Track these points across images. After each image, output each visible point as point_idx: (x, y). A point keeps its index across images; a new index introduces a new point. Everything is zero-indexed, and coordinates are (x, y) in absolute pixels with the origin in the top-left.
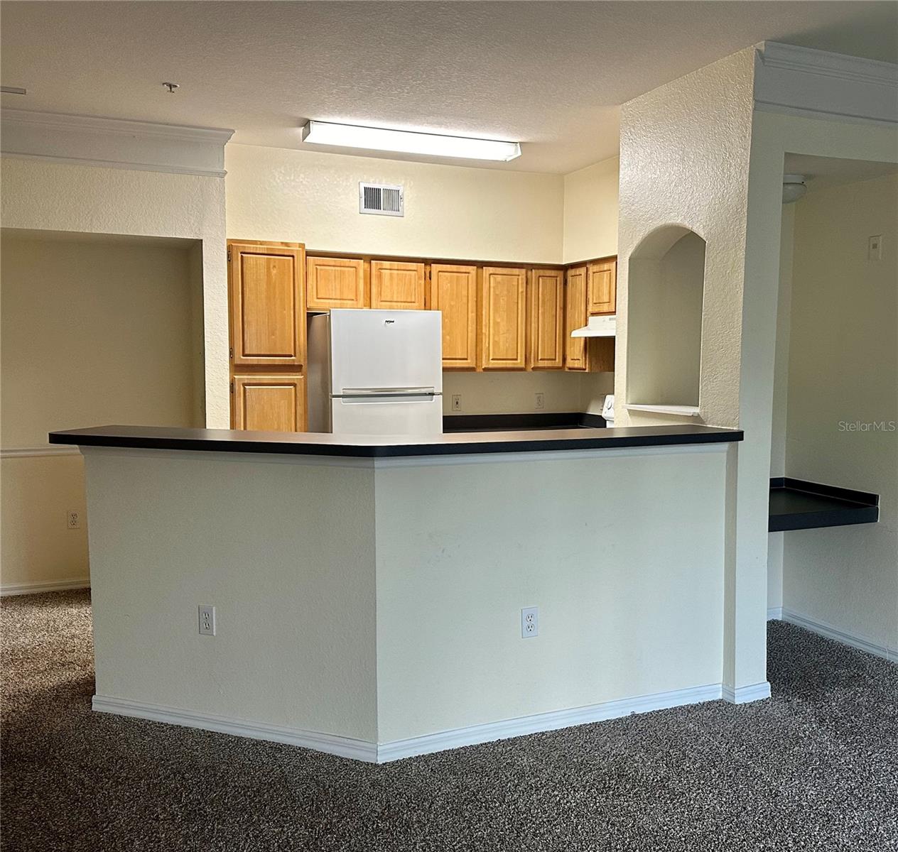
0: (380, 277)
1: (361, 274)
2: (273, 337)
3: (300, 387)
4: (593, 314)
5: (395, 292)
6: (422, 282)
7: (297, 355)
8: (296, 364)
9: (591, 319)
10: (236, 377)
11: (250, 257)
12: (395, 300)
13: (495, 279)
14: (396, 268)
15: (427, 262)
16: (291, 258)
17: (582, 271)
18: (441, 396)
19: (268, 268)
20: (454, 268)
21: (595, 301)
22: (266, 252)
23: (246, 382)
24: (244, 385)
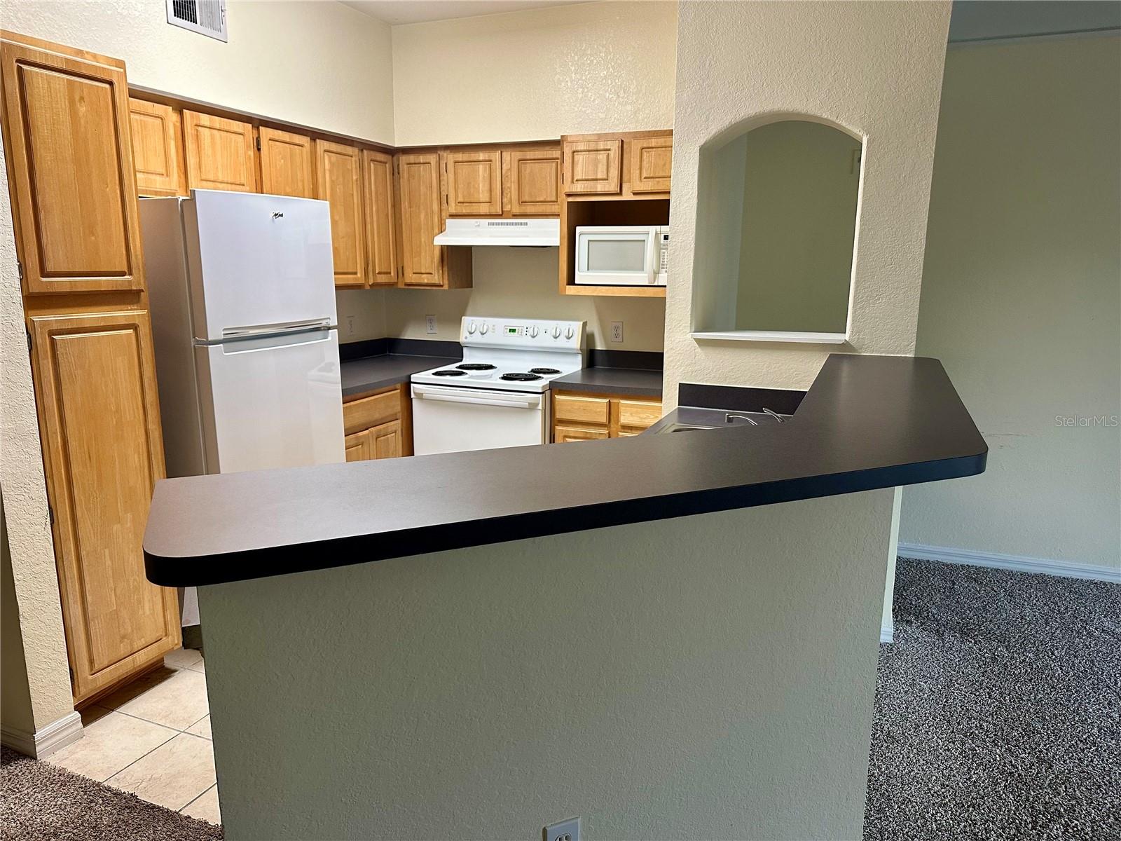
0: (197, 137)
1: (171, 132)
2: (93, 238)
3: (145, 331)
4: (452, 216)
5: (220, 167)
6: (251, 153)
7: (134, 271)
8: (134, 288)
9: (449, 222)
10: (36, 319)
11: (37, 73)
12: (220, 179)
13: (330, 157)
14: (218, 127)
15: (259, 123)
16: (107, 86)
17: (432, 158)
18: (336, 330)
19: (72, 102)
20: (285, 136)
21: (460, 199)
22: (64, 67)
23: (55, 327)
24: (52, 333)
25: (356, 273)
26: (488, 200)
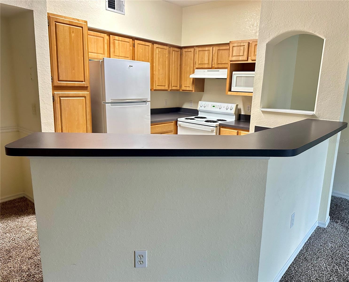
0: (114, 43)
1: (106, 41)
2: (74, 71)
3: (88, 98)
4: (197, 68)
5: (121, 52)
6: (131, 48)
7: (86, 81)
8: (85, 86)
9: (196, 70)
10: (55, 93)
11: (60, 25)
12: (121, 56)
13: (158, 49)
14: (121, 40)
15: (134, 39)
16: (81, 28)
17: (192, 50)
18: (150, 102)
19: (70, 33)
20: (143, 43)
21: (199, 63)
22: (68, 23)
23: (61, 95)
24: (60, 97)
25: (165, 86)
26: (207, 63)
